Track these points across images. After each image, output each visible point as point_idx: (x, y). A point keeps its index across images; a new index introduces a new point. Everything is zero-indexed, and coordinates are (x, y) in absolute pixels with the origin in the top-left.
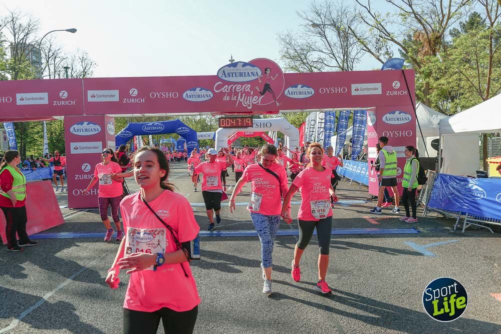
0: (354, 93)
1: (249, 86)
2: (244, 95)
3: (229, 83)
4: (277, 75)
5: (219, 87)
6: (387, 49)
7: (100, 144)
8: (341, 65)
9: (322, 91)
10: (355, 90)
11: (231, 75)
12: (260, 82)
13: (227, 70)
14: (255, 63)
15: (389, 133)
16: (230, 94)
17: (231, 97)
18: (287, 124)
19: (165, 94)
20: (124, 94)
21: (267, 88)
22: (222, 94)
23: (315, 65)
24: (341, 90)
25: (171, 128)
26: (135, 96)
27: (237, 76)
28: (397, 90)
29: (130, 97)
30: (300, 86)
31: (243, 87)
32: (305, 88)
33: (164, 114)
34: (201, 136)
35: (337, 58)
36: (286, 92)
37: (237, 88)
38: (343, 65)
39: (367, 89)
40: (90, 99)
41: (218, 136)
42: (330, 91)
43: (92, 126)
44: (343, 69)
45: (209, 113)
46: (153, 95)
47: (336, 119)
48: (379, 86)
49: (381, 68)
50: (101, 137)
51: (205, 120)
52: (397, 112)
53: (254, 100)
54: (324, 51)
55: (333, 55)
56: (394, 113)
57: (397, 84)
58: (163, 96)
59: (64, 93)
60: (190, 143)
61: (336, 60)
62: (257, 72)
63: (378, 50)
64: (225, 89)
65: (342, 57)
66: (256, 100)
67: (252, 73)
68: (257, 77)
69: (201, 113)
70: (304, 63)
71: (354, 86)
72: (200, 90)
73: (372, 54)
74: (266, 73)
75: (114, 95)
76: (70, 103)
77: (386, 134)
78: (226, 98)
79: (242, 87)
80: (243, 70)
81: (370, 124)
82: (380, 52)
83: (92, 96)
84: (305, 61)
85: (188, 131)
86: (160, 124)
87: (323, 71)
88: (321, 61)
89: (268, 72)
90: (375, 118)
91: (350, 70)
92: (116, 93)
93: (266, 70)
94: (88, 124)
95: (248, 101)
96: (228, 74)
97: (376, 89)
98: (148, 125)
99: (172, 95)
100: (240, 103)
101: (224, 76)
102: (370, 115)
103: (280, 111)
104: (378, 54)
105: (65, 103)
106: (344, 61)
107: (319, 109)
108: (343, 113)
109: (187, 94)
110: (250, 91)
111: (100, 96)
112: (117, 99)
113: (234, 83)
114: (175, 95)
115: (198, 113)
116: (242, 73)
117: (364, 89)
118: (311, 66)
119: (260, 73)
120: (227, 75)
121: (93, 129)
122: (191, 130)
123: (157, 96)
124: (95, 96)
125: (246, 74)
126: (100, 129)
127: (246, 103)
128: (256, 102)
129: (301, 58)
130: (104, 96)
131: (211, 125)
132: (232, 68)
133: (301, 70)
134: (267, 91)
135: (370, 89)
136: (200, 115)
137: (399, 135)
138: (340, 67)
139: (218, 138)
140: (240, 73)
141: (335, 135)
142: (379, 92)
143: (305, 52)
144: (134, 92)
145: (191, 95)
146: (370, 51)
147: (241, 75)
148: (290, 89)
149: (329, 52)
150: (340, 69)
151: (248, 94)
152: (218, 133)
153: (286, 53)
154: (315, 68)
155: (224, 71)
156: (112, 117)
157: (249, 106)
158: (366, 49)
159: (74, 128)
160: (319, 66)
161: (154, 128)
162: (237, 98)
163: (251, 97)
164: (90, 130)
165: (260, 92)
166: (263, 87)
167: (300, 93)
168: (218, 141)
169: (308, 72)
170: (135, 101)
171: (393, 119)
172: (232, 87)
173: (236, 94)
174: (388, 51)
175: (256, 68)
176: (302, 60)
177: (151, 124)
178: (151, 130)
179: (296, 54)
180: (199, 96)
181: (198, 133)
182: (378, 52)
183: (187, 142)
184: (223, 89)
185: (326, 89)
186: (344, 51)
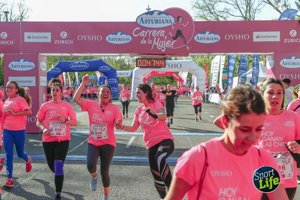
0: (255, 40)
1: (164, 31)
2: (159, 39)
3: (146, 29)
4: (188, 22)
5: (137, 32)
6: (285, 2)
7: (33, 79)
8: (244, 15)
9: (227, 37)
10: (257, 37)
11: (148, 21)
12: (173, 28)
13: (145, 18)
14: (169, 12)
15: (286, 76)
16: (146, 38)
17: (147, 41)
18: (195, 66)
19: (91, 37)
20: (56, 36)
21: (179, 34)
22: (140, 38)
23: (221, 15)
24: (243, 37)
25: (94, 66)
26: (65, 37)
27: (153, 22)
28: (294, 38)
29: (61, 39)
30: (208, 33)
31: (159, 32)
32: (212, 34)
33: (90, 54)
34: (121, 74)
35: (241, 9)
36: (195, 38)
37: (153, 33)
38: (246, 15)
39: (267, 37)
40: (26, 40)
41: (135, 74)
42: (234, 37)
43: (27, 63)
44: (245, 18)
45: (128, 54)
46: (80, 38)
47: (238, 62)
48: (278, 34)
49: (279, 18)
50: (35, 73)
51: (123, 60)
52: (293, 58)
53: (167, 44)
54: (230, 2)
55: (238, 6)
56: (290, 58)
57: (293, 33)
58: (89, 39)
59: (4, 34)
60: (110, 79)
61: (240, 11)
62: (170, 20)
63: (277, 2)
64: (143, 34)
65: (245, 8)
66: (170, 44)
67: (166, 20)
68: (170, 24)
69: (121, 54)
70: (211, 13)
71: (255, 34)
72: (121, 34)
73: (272, 5)
74: (178, 21)
75: (46, 37)
76: (9, 42)
77: (282, 77)
78: (143, 42)
79: (157, 32)
80: (158, 17)
81: (269, 67)
82: (279, 4)
83: (28, 37)
84: (212, 11)
85: (109, 69)
86: (85, 63)
87: (228, 20)
88: (227, 11)
89: (180, 20)
90: (273, 62)
91: (252, 20)
92: (49, 35)
93: (178, 18)
94: (23, 62)
95: (162, 45)
96: (145, 20)
97: (275, 36)
98: (75, 63)
99: (96, 38)
100: (155, 46)
101: (142, 22)
102: (269, 60)
103: (190, 54)
104: (276, 6)
105: (5, 43)
106: (247, 12)
107: (223, 54)
108: (243, 56)
109: (109, 37)
110: (164, 36)
111: (35, 37)
112: (49, 40)
113: (151, 29)
114: (99, 38)
115: (118, 54)
116: (158, 20)
117: (264, 37)
118: (218, 15)
119: (173, 20)
120: (144, 22)
121: (28, 65)
122: (112, 69)
123: (84, 38)
124: (30, 38)
125: (161, 21)
126: (34, 66)
127: (160, 47)
128: (170, 46)
129: (209, 8)
130: (38, 37)
131: (129, 65)
132: (149, 15)
133: (209, 18)
134: (179, 36)
135: (270, 37)
136: (120, 56)
137: (294, 77)
138: (243, 17)
139: (135, 76)
140: (156, 20)
141: (237, 76)
142: (278, 39)
143: (213, 3)
144: (64, 34)
145: (113, 39)
146: (270, 3)
147: (157, 21)
148: (199, 35)
149: (234, 3)
150: (243, 18)
151: (162, 39)
152: (135, 71)
153: (196, 4)
154: (221, 17)
155: (142, 19)
156: (44, 56)
157: (163, 49)
158: (267, 2)
159: (12, 64)
160: (225, 15)
161: (80, 66)
162: (153, 42)
163: (165, 41)
164: (26, 66)
165: (173, 37)
166: (176, 33)
167: (208, 39)
168: (135, 79)
169: (215, 20)
170: (64, 42)
171: (289, 64)
172: (148, 32)
173: (152, 38)
174: (286, 4)
175: (170, 16)
176: (209, 10)
177: (77, 63)
178: (77, 68)
179: (205, 4)
180: (119, 39)
181: (118, 72)
182: (277, 4)
183: (108, 79)
184: (141, 33)
185: (230, 36)
186: (248, 2)
